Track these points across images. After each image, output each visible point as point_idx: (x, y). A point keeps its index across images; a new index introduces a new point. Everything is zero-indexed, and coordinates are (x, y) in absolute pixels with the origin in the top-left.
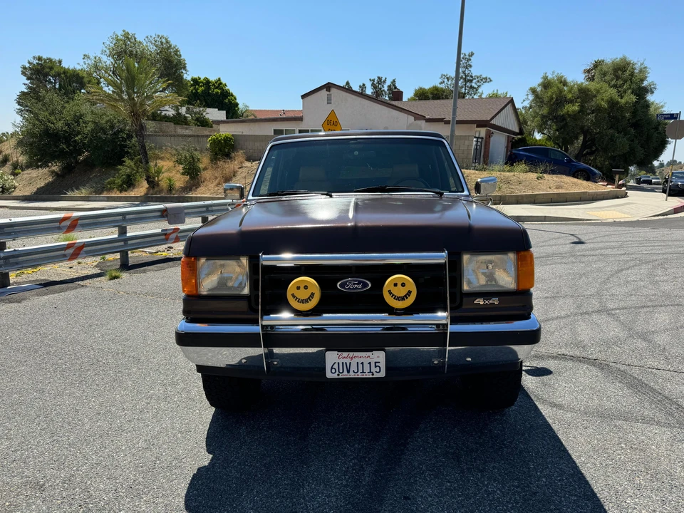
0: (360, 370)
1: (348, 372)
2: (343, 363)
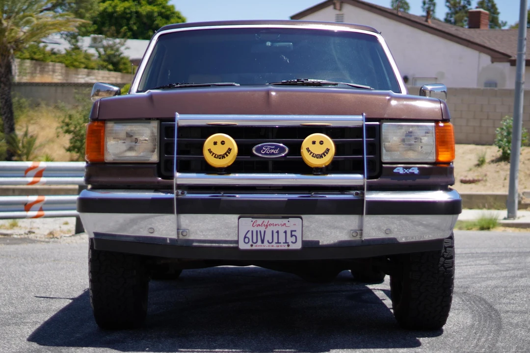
1: (263, 242)
2: (257, 232)
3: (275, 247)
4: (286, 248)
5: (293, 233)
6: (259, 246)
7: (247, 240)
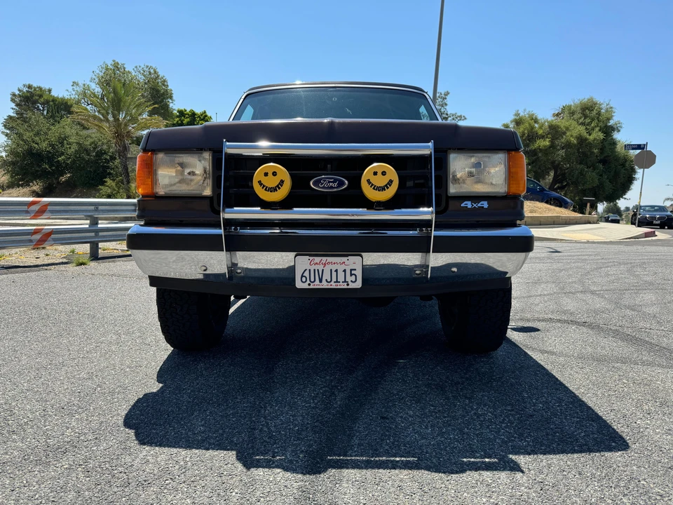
0: (334, 279)
1: (321, 281)
2: (315, 270)
3: (333, 285)
4: (346, 287)
5: (353, 272)
6: (317, 285)
7: (304, 279)
